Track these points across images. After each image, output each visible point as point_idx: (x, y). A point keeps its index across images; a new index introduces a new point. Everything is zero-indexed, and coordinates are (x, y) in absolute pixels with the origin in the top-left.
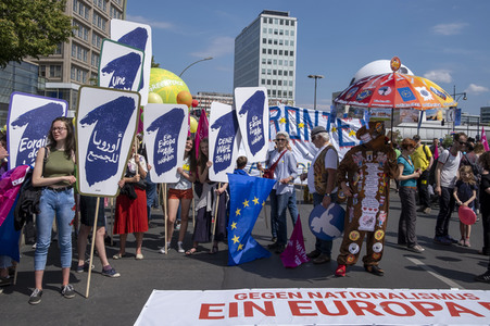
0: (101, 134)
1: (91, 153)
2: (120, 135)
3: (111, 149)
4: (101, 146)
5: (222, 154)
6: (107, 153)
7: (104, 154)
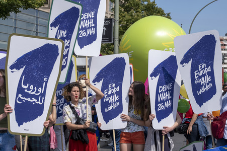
0: (28, 78)
1: (20, 95)
2: (45, 79)
3: (37, 92)
4: (29, 89)
5: (163, 102)
6: (34, 96)
7: (31, 96)
